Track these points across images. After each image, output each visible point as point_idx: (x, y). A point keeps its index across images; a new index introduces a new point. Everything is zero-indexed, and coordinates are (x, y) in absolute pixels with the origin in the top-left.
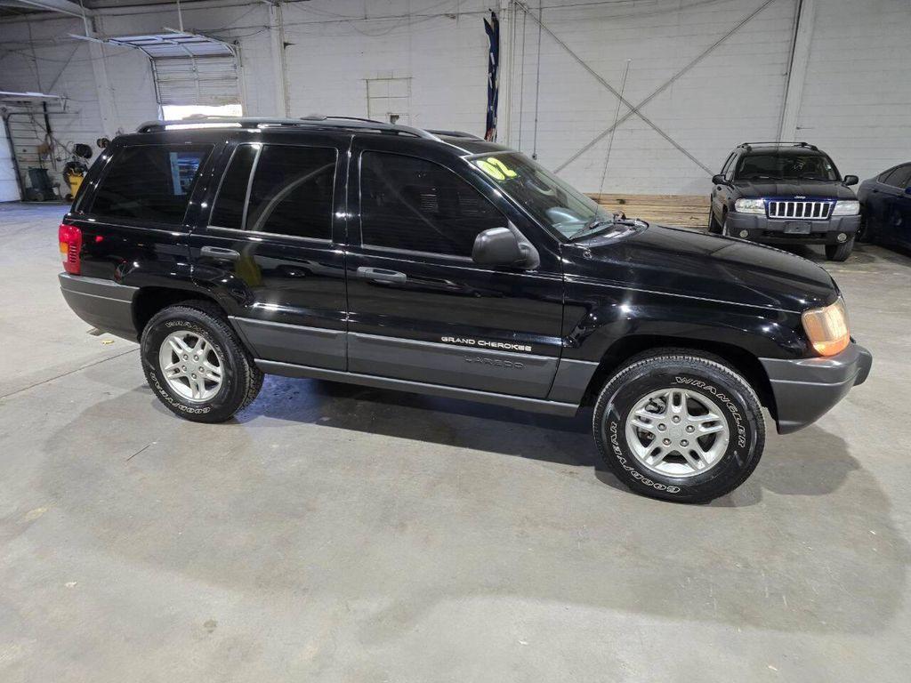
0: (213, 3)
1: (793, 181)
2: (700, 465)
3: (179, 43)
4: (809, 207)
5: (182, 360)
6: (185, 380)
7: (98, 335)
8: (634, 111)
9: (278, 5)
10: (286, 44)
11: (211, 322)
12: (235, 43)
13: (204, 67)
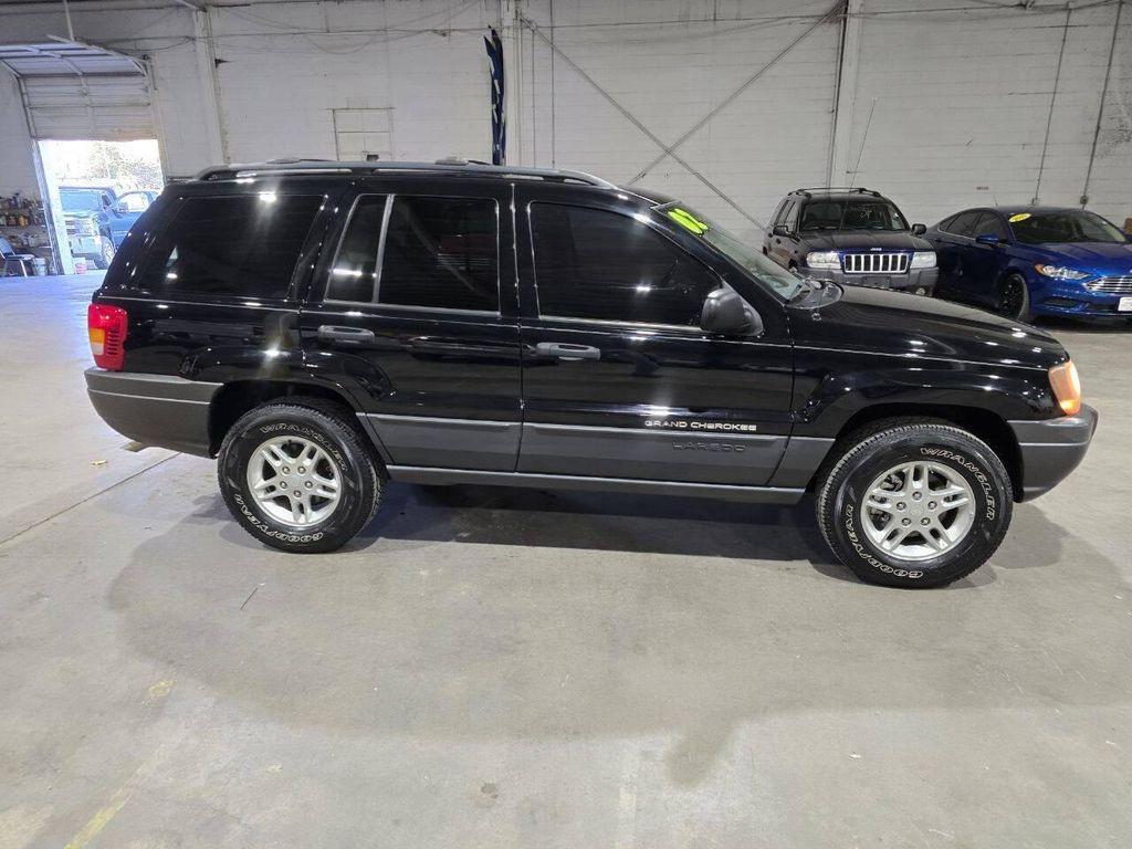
0: (112, 4)
1: (864, 231)
2: (942, 544)
3: (63, 56)
4: (886, 259)
5: (281, 475)
6: (283, 501)
7: (136, 451)
8: (668, 152)
9: (205, 10)
10: (218, 62)
11: (327, 423)
12: (144, 57)
13: (101, 91)
